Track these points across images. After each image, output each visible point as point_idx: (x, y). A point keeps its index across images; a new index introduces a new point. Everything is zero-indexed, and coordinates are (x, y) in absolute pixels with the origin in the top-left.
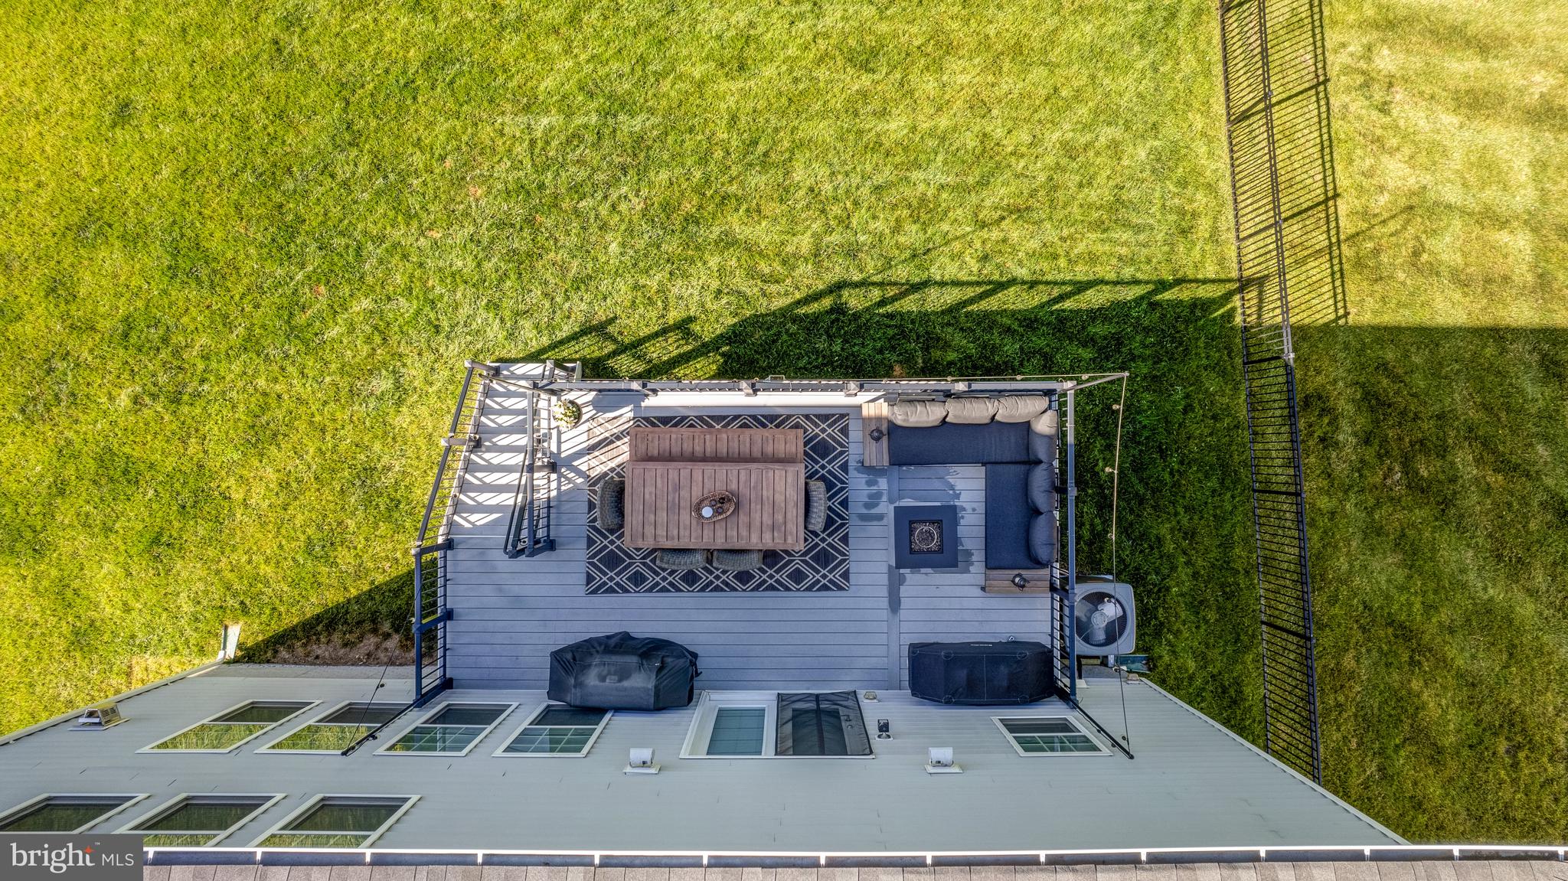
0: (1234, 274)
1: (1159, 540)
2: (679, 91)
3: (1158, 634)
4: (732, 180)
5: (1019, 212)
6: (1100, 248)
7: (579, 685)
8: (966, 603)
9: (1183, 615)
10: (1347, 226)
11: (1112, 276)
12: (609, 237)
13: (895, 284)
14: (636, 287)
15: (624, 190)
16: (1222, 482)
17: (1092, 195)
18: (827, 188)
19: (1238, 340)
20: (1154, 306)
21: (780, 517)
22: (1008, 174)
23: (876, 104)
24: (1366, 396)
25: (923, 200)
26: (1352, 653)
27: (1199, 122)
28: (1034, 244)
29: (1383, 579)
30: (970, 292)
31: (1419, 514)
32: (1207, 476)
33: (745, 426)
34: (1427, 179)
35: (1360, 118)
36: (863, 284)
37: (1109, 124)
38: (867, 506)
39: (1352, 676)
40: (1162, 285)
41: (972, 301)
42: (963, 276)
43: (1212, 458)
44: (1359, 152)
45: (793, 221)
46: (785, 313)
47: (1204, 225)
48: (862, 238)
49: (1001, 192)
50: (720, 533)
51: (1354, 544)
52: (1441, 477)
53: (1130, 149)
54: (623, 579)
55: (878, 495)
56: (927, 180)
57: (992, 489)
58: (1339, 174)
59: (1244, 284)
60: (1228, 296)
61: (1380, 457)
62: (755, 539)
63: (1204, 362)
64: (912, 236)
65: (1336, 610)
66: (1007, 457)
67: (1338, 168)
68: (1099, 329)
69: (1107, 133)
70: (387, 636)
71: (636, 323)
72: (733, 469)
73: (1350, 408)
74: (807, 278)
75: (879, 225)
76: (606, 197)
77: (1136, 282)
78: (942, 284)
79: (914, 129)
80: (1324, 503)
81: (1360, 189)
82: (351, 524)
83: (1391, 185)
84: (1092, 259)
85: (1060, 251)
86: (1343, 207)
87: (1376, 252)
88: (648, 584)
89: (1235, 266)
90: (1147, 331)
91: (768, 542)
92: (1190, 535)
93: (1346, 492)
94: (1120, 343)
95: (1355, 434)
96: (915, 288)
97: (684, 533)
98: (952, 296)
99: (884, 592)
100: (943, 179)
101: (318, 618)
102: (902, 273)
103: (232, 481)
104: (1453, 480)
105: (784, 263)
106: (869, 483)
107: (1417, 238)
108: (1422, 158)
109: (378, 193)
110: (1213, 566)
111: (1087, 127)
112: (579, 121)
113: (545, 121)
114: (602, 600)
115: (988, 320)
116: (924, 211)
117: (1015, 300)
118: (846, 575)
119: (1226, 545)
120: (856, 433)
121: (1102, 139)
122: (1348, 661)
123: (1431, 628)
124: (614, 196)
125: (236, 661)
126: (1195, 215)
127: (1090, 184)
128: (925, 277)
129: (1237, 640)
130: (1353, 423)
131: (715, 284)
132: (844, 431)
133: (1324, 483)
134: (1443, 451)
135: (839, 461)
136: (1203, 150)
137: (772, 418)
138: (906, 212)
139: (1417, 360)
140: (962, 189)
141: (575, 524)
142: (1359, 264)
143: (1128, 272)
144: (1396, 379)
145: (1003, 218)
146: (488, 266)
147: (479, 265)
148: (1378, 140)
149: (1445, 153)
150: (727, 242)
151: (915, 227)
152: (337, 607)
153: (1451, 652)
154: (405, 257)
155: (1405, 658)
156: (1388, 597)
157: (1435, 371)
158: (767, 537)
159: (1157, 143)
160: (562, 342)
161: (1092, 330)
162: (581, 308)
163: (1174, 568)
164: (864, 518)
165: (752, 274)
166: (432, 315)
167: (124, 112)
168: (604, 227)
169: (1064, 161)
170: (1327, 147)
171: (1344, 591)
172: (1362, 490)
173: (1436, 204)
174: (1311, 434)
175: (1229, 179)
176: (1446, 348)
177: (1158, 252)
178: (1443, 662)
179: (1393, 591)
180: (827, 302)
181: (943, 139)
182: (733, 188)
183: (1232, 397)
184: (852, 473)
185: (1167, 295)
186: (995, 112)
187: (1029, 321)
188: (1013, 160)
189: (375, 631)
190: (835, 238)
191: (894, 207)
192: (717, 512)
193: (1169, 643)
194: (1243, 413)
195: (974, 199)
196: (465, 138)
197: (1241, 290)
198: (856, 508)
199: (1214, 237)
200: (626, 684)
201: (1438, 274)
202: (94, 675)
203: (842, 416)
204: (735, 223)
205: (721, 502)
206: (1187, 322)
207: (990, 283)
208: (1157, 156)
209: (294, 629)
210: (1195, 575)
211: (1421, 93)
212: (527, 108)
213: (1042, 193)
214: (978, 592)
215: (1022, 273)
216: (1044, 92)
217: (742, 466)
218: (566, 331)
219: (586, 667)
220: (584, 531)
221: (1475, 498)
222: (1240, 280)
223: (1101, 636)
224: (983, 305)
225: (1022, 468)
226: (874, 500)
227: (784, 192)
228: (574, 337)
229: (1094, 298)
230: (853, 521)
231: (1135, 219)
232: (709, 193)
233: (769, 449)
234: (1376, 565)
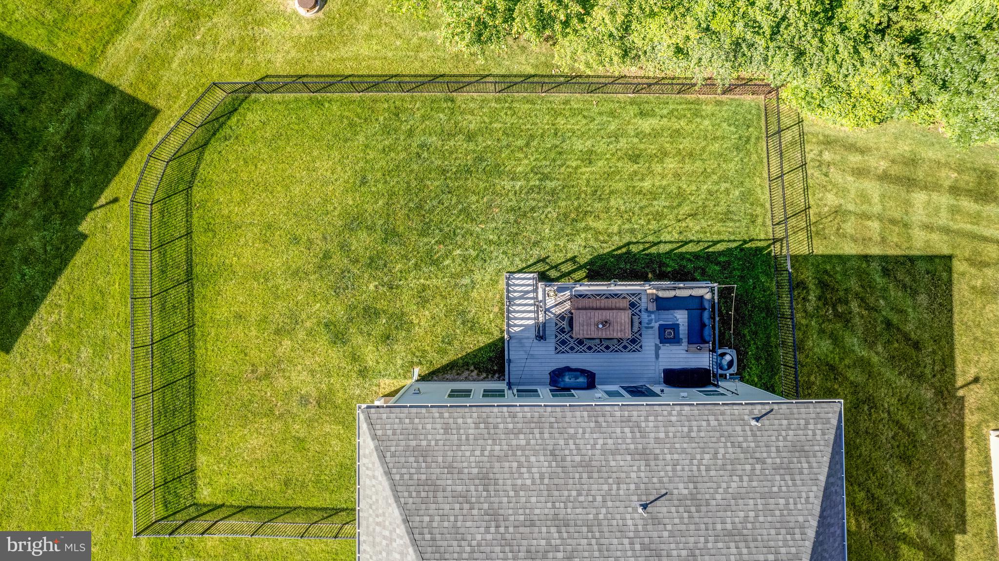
0: (771, 237)
1: (744, 335)
2: (568, 172)
3: (744, 369)
4: (589, 205)
5: (693, 215)
6: (722, 229)
7: (563, 381)
8: (681, 356)
9: (753, 362)
10: (813, 220)
11: (727, 239)
12: (545, 226)
13: (648, 243)
14: (556, 245)
15: (549, 209)
16: (767, 315)
17: (719, 209)
18: (623, 208)
19: (772, 262)
20: (742, 250)
21: (623, 328)
22: (688, 202)
23: (640, 176)
24: (820, 282)
25: (657, 212)
26: (814, 375)
27: (758, 181)
28: (698, 228)
29: (825, 349)
30: (675, 246)
31: (838, 325)
32: (761, 312)
33: (607, 298)
34: (842, 201)
35: (817, 178)
36: (637, 242)
37: (725, 182)
38: (648, 324)
39: (813, 383)
40: (745, 242)
41: (676, 249)
42: (672, 239)
43: (763, 305)
44: (817, 191)
45: (611, 220)
46: (610, 254)
47: (760, 220)
48: (636, 226)
49: (686, 209)
50: (604, 333)
51: (815, 336)
52: (846, 312)
53: (733, 192)
54: (567, 349)
55: (651, 320)
56: (659, 204)
57: (690, 317)
58: (810, 200)
59: (775, 241)
60: (769, 246)
61: (824, 305)
62: (615, 335)
63: (760, 270)
64: (654, 225)
65: (808, 360)
66: (695, 307)
67: (810, 197)
68: (722, 259)
69: (724, 186)
70: (472, 371)
71: (557, 258)
72: (608, 312)
73: (813, 287)
74: (617, 241)
75: (642, 221)
76: (543, 212)
77: (734, 241)
78: (665, 242)
79: (653, 186)
80: (804, 322)
81: (818, 205)
82: (458, 331)
83: (829, 203)
84: (719, 233)
85: (708, 231)
86: (811, 212)
87: (824, 229)
88: (575, 350)
89: (771, 235)
90: (739, 259)
91: (619, 335)
92: (756, 333)
93: (812, 318)
94: (729, 264)
95: (815, 297)
96: (655, 244)
97: (593, 333)
98: (668, 247)
99: (654, 352)
100: (664, 204)
101: (448, 365)
102: (651, 238)
103: (414, 317)
104: (850, 313)
105: (608, 236)
106: (648, 316)
107: (838, 224)
108: (840, 193)
109: (461, 211)
110: (764, 344)
111: (717, 183)
112: (532, 183)
113: (519, 183)
114: (560, 356)
115: (682, 256)
116: (658, 216)
117: (690, 248)
118: (641, 347)
119: (768, 337)
120: (644, 299)
121: (723, 188)
122: (812, 378)
123: (842, 366)
124: (546, 212)
125: (417, 381)
126: (757, 216)
127: (718, 205)
128: (659, 240)
129: (772, 371)
130: (814, 292)
131: (583, 244)
132: (640, 299)
133: (804, 315)
134: (847, 303)
135: (639, 309)
136: (759, 192)
137: (616, 295)
138: (651, 217)
139: (838, 269)
140: (671, 208)
141: (551, 331)
142: (817, 233)
143: (732, 238)
144: (830, 276)
145: (686, 218)
146: (502, 238)
147: (499, 238)
148: (824, 186)
149: (848, 192)
150: (587, 229)
151: (655, 222)
152: (454, 361)
153: (849, 375)
154: (471, 235)
155: (833, 377)
156: (827, 355)
157: (845, 273)
158: (619, 334)
159: (743, 189)
160: (530, 266)
161: (719, 259)
162: (536, 253)
163: (749, 345)
164: (647, 328)
165: (597, 240)
166: (483, 256)
167: (364, 182)
168: (543, 223)
169: (708, 197)
170: (806, 189)
171: (811, 354)
172: (818, 317)
173: (846, 211)
174: (799, 297)
175: (769, 202)
176: (848, 265)
177: (744, 230)
178: (846, 379)
179: (829, 354)
180: (624, 250)
181: (664, 189)
182: (589, 209)
183: (770, 283)
184: (643, 313)
185: (747, 246)
186: (683, 178)
187: (696, 256)
188: (690, 197)
189: (468, 369)
190: (627, 226)
191: (647, 214)
192: (604, 326)
193: (748, 372)
194: (774, 289)
195: (676, 211)
196: (490, 190)
197: (774, 243)
198: (644, 325)
199: (764, 224)
200: (578, 380)
201: (846, 237)
202: (367, 386)
203: (639, 294)
204: (591, 222)
205: (605, 323)
206: (754, 256)
207: (682, 242)
208: (742, 194)
209: (439, 369)
210: (757, 348)
211: (840, 169)
212: (513, 179)
213: (701, 208)
214: (685, 352)
215: (694, 238)
216: (700, 171)
217: (610, 311)
218: (531, 261)
219: (563, 376)
220: (554, 333)
221: (858, 319)
222: (774, 239)
223: (726, 367)
224: (680, 250)
225: (700, 311)
226: (650, 321)
227: (607, 210)
228: (535, 264)
229: (720, 247)
230: (644, 329)
231: (736, 218)
232: (580, 210)
233: (618, 305)
234: (822, 344)
